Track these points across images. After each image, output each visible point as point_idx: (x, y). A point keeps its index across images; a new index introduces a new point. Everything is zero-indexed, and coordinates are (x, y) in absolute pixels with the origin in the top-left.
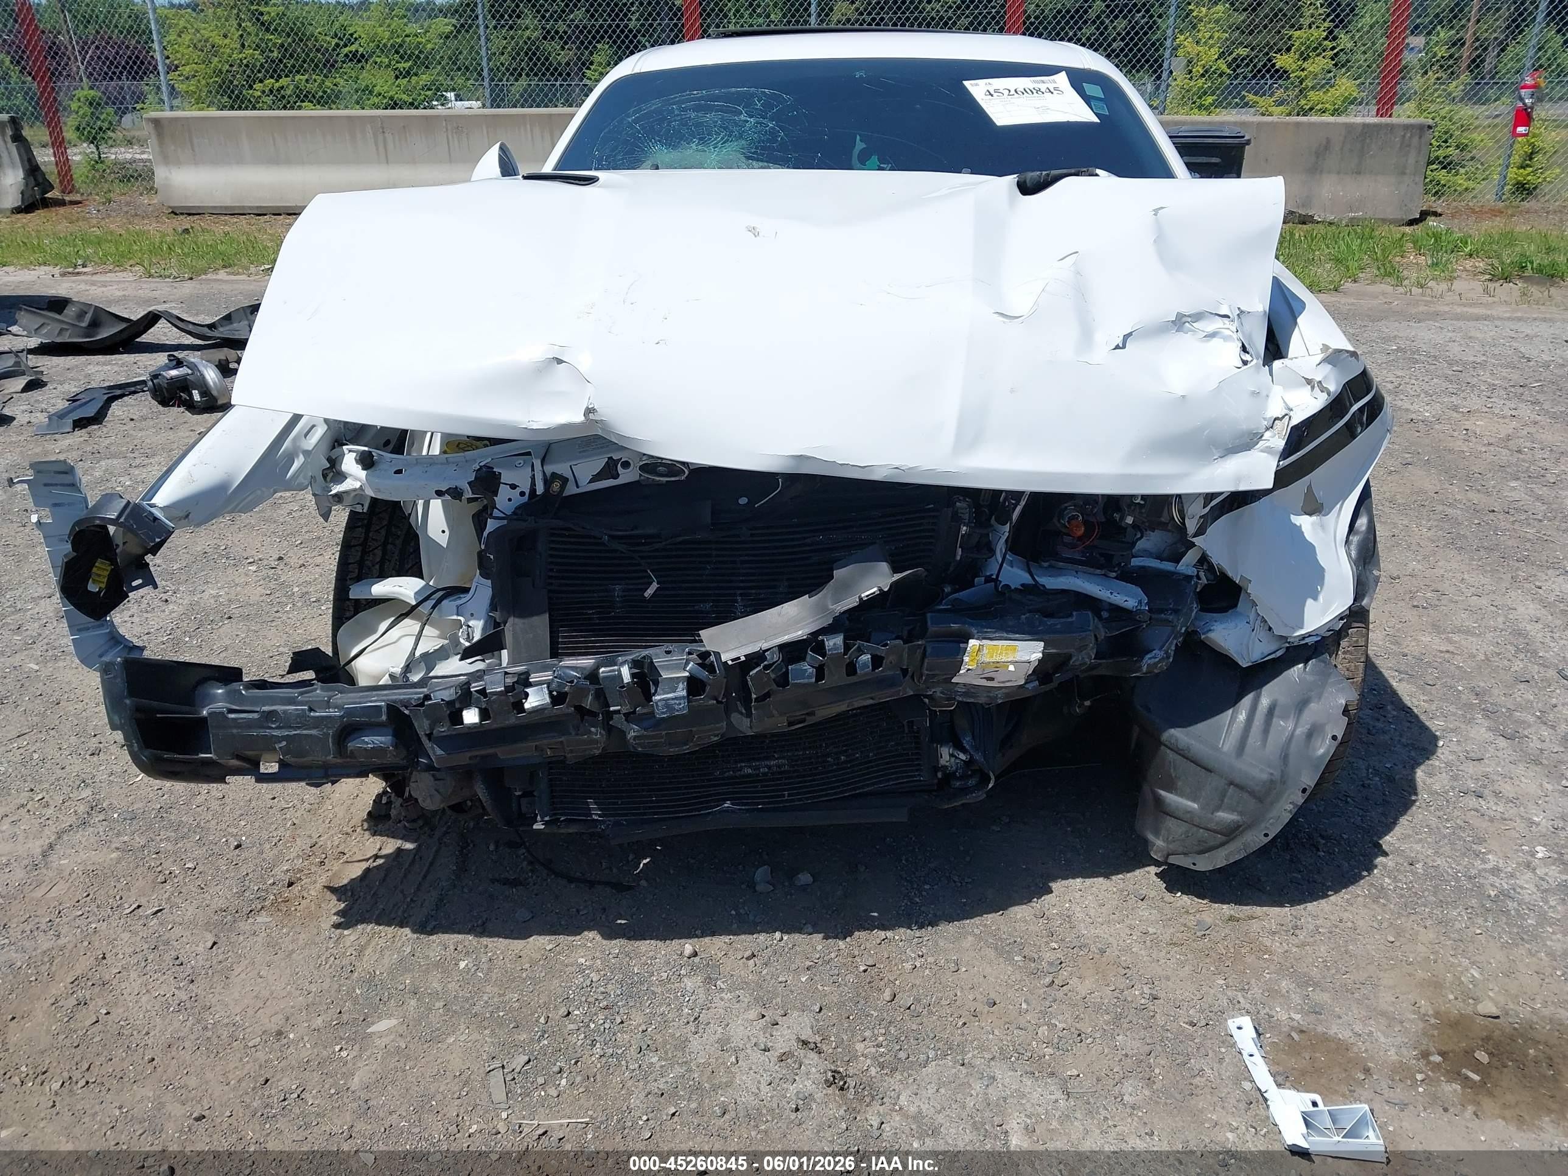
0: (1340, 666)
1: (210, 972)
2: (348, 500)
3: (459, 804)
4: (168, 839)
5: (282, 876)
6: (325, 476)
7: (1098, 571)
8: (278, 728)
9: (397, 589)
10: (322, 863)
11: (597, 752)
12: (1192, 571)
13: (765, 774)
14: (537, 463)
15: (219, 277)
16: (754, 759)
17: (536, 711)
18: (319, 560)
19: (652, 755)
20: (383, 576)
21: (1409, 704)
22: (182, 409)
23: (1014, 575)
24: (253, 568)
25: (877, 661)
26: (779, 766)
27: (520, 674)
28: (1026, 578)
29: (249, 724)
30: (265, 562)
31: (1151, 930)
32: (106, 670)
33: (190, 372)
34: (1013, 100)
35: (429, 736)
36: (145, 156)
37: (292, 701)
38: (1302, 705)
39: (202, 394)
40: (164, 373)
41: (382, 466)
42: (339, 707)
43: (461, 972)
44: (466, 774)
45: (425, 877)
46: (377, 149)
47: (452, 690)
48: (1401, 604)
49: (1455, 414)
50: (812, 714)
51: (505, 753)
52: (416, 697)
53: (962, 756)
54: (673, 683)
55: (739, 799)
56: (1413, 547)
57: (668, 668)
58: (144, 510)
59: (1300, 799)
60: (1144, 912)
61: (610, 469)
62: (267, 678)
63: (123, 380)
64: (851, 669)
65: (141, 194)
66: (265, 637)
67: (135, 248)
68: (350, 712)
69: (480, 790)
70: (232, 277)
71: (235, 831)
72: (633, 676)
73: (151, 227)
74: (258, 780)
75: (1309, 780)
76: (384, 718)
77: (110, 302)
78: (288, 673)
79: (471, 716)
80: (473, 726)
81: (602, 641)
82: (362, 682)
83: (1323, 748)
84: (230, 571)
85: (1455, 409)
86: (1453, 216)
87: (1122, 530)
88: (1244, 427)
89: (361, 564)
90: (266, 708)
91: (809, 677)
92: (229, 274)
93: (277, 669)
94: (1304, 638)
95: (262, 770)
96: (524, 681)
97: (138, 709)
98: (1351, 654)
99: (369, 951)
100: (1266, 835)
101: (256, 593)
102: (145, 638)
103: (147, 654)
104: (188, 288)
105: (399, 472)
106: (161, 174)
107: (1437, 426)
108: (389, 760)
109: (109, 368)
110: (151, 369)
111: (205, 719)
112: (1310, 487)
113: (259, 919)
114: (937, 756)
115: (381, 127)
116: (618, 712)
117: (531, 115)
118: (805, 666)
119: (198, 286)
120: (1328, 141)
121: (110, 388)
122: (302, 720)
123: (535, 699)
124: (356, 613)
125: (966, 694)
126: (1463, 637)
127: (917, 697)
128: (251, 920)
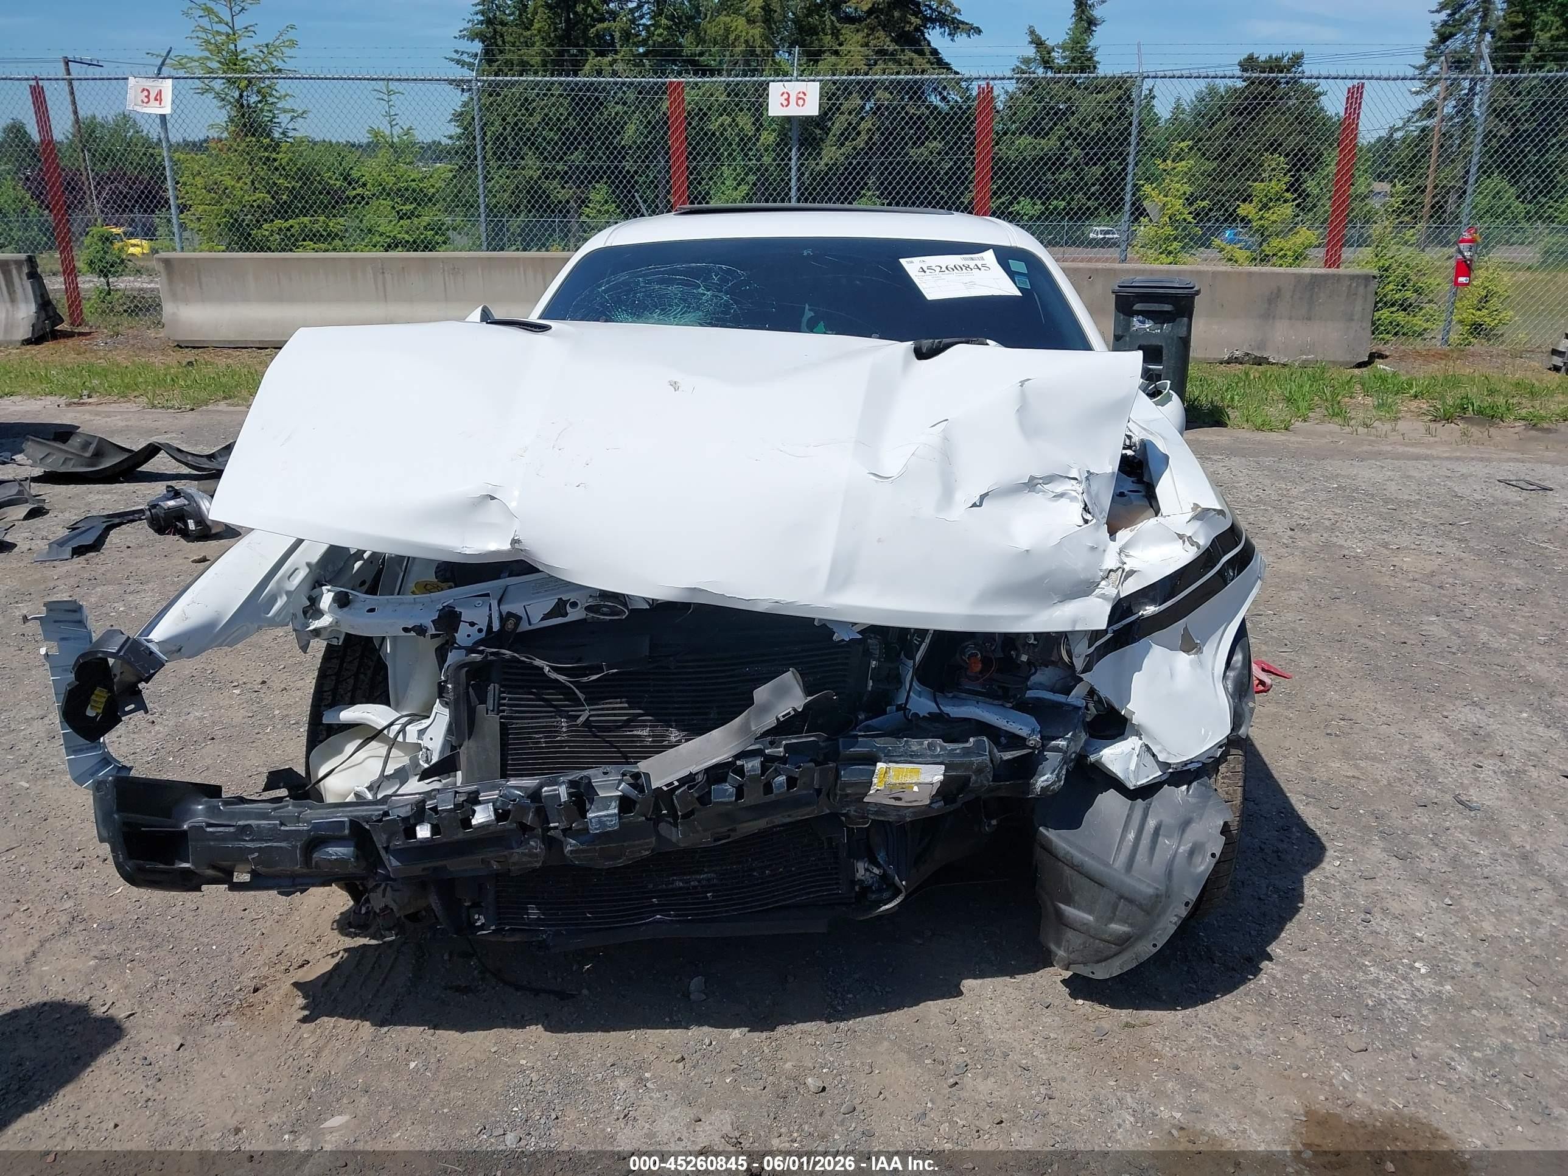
0: (1219, 790)
1: (176, 1072)
2: (325, 634)
3: (416, 914)
4: (143, 948)
5: (247, 982)
6: (305, 613)
7: (996, 702)
8: (252, 840)
9: (365, 715)
10: (287, 970)
11: (538, 865)
12: (1081, 703)
13: (695, 887)
14: (494, 603)
15: (220, 408)
16: (685, 874)
17: (482, 826)
18: (300, 684)
19: (591, 869)
20: (353, 703)
21: (1312, 826)
22: (177, 537)
23: (922, 704)
24: (237, 691)
25: (791, 782)
26: (709, 880)
27: (469, 793)
28: (931, 707)
29: (225, 837)
30: (249, 686)
31: (1052, 1035)
32: (98, 786)
33: (186, 502)
34: (943, 277)
35: (387, 849)
36: (152, 285)
37: (265, 816)
38: (1185, 824)
39: (197, 523)
40: (161, 504)
41: (357, 605)
42: (309, 822)
43: (411, 1072)
44: (421, 885)
45: (383, 984)
46: (377, 288)
47: (409, 808)
48: (1315, 732)
49: (1385, 551)
50: (734, 830)
51: (455, 866)
52: (377, 813)
53: (876, 871)
54: (606, 802)
55: (670, 910)
56: (1333, 678)
57: (604, 788)
58: (141, 644)
59: (1184, 912)
60: (1048, 1019)
61: (560, 608)
62: (244, 795)
63: (122, 509)
64: (768, 788)
65: (148, 328)
66: (245, 757)
67: (141, 380)
68: (316, 827)
69: (434, 901)
70: (232, 408)
71: (207, 940)
72: (570, 795)
73: (157, 360)
74: (230, 889)
75: (1191, 894)
76: (347, 832)
77: (113, 433)
78: (264, 790)
79: (423, 832)
80: (425, 840)
81: (547, 764)
82: (330, 799)
83: (1204, 866)
84: (215, 693)
85: (1386, 545)
86: (1401, 359)
87: (1019, 666)
89: (334, 691)
90: (241, 823)
91: (730, 796)
92: (229, 405)
93: (253, 786)
94: (1186, 765)
95: (235, 880)
96: (473, 799)
97: (125, 824)
98: (1230, 779)
99: (326, 1052)
100: (1155, 945)
101: (239, 716)
102: (131, 758)
103: (133, 773)
104: (188, 419)
105: (372, 610)
106: (169, 309)
107: (1367, 563)
108: (350, 869)
109: (109, 496)
110: (149, 499)
111: (185, 832)
112: (1186, 629)
113: (225, 1023)
114: (854, 871)
115: (381, 268)
116: (556, 828)
117: (525, 259)
118: (727, 786)
119: (199, 417)
120: (1279, 289)
121: (109, 516)
122: (274, 834)
123: (482, 816)
124: (328, 736)
125: (876, 813)
126: (1370, 763)
127: (834, 816)
128: (216, 1024)
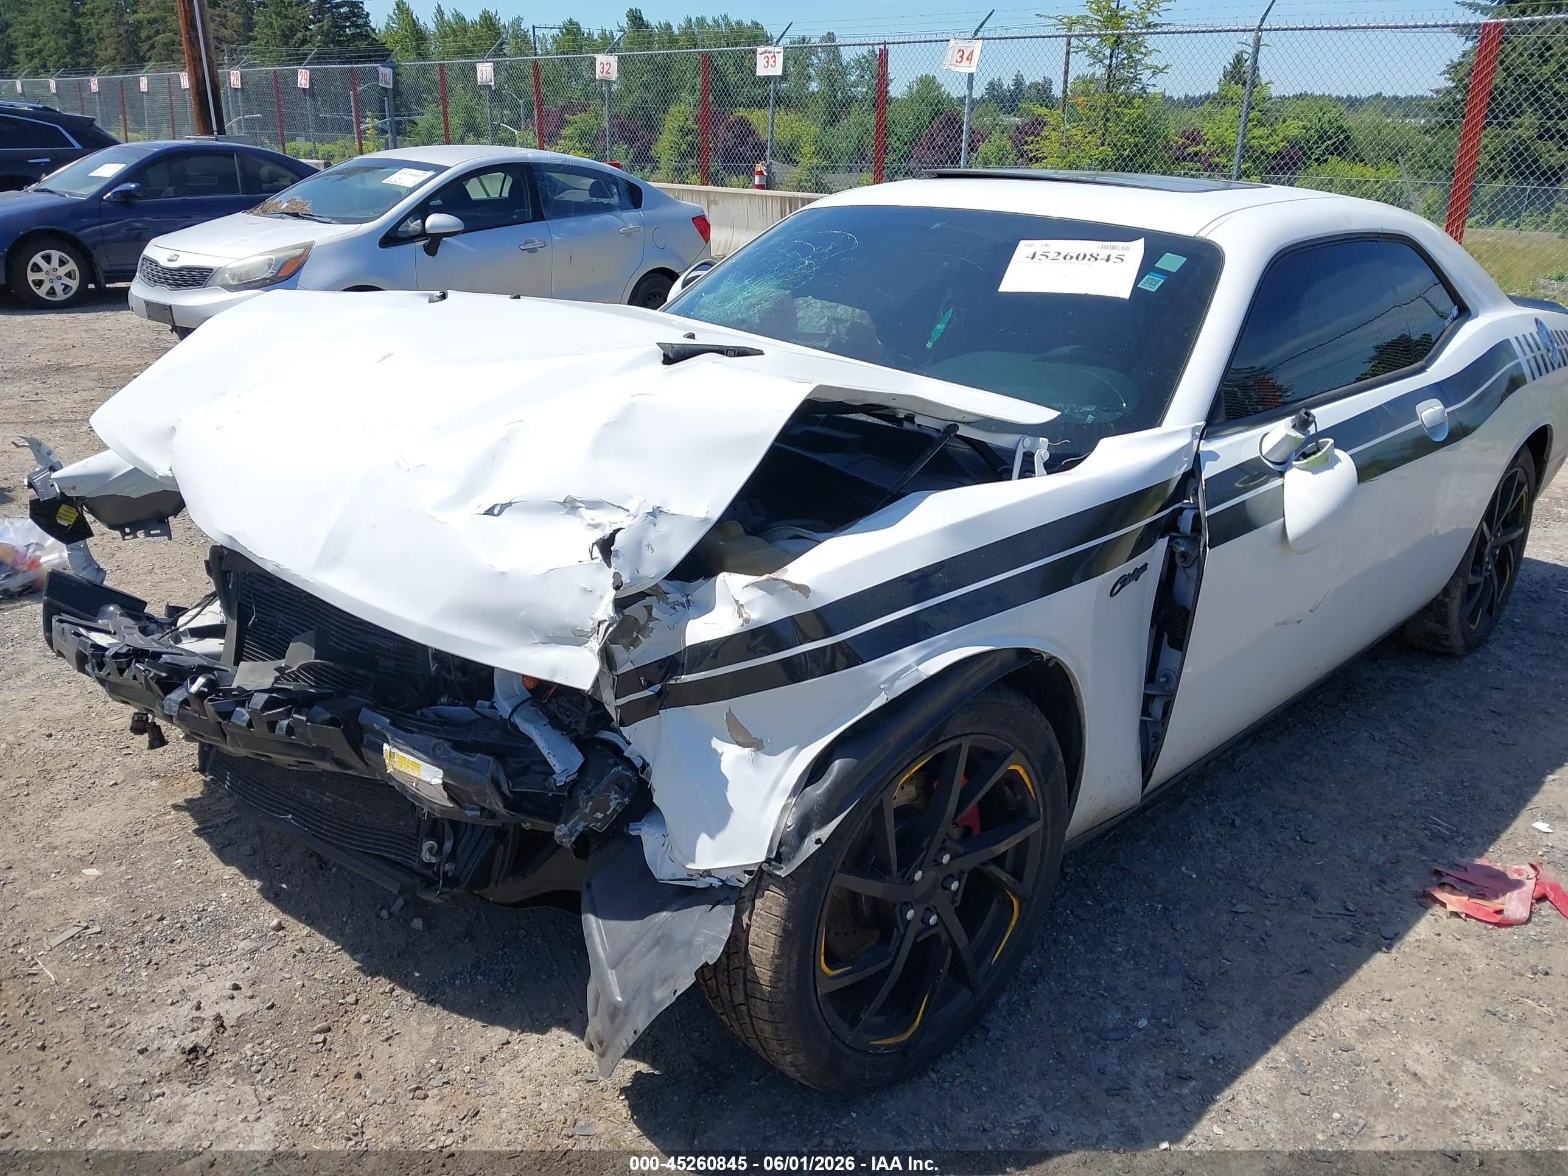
12: (638, 762)
23: (503, 708)
25: (289, 729)
26: (328, 803)
50: (269, 757)
55: (300, 817)
64: (271, 728)
81: (261, 654)
88: (567, 620)
91: (244, 722)
98: (762, 919)
118: (245, 712)
